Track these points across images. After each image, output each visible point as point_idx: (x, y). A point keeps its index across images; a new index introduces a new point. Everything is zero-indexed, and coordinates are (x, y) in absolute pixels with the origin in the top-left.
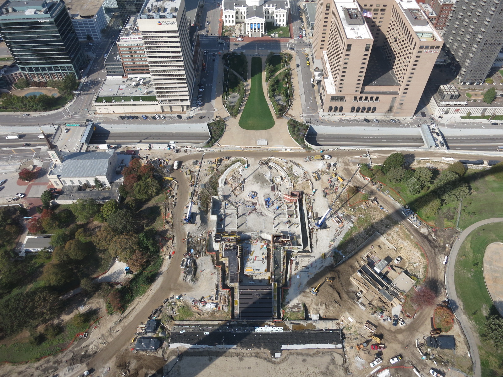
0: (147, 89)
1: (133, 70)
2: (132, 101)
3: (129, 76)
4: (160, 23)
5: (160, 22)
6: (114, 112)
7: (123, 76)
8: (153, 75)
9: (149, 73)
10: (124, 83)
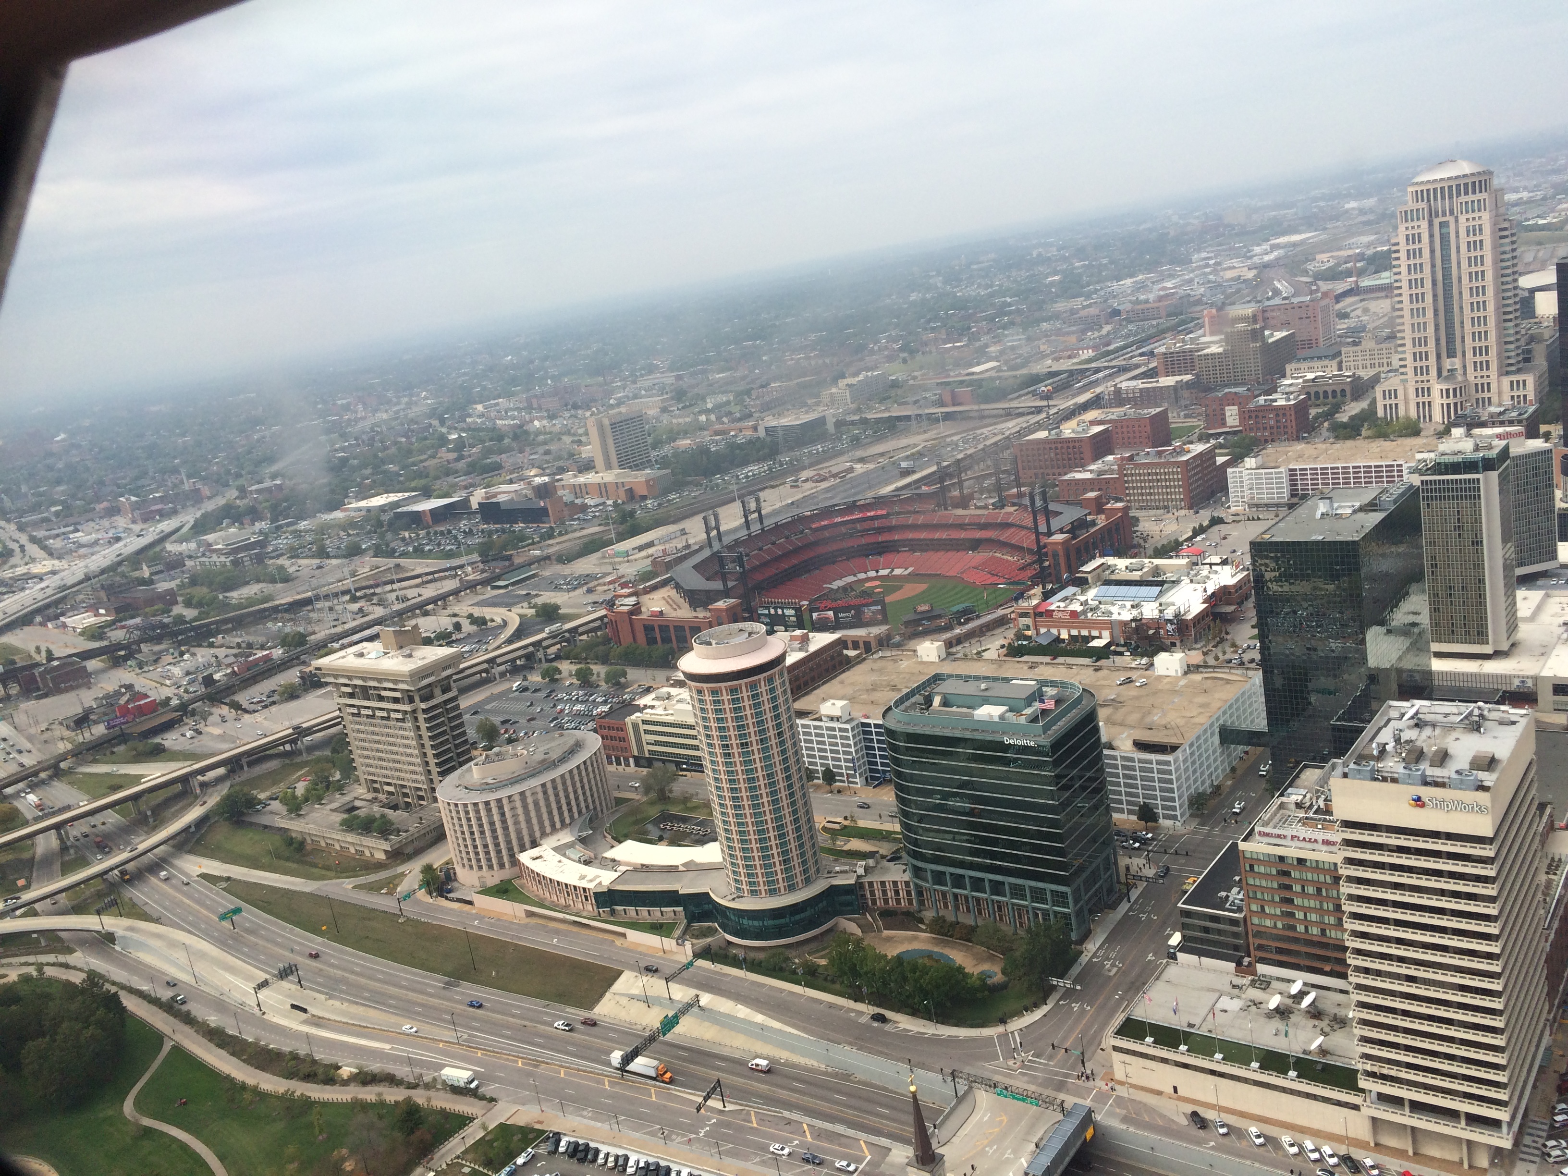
0: (1326, 1035)
1: (1280, 951)
2: (1255, 1065)
3: (1262, 969)
4: (1418, 802)
5: (1419, 799)
6: (1175, 1089)
7: (1239, 964)
8: (1360, 987)
9: (1344, 976)
10: (1236, 991)
